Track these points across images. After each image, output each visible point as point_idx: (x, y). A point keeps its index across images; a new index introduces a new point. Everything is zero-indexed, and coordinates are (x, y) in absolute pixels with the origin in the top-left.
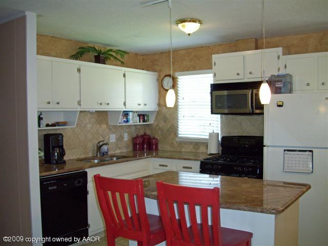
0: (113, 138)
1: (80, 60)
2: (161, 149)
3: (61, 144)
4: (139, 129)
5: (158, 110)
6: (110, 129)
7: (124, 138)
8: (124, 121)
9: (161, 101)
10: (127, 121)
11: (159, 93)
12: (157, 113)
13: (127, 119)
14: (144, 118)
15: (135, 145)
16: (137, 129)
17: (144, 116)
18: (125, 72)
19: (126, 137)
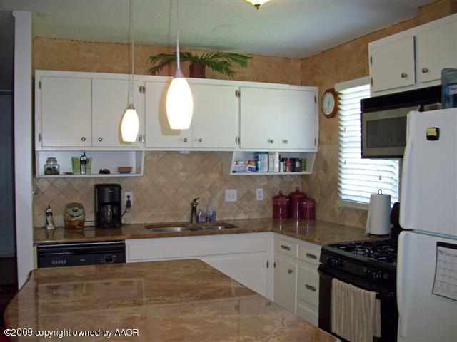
0: (231, 195)
1: (159, 74)
2: (320, 218)
3: (117, 200)
4: (291, 183)
5: (316, 151)
6: (226, 181)
7: (255, 196)
8: (251, 169)
9: (321, 135)
10: (257, 169)
11: (320, 122)
12: (317, 157)
13: (257, 165)
14: (294, 165)
15: (276, 208)
16: (285, 182)
17: (293, 161)
18: (240, 87)
19: (260, 195)
